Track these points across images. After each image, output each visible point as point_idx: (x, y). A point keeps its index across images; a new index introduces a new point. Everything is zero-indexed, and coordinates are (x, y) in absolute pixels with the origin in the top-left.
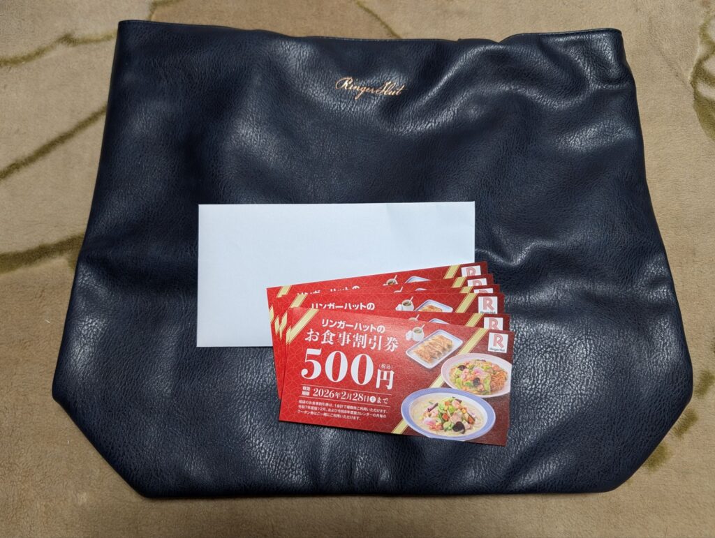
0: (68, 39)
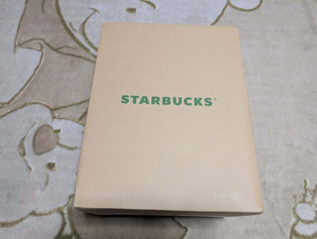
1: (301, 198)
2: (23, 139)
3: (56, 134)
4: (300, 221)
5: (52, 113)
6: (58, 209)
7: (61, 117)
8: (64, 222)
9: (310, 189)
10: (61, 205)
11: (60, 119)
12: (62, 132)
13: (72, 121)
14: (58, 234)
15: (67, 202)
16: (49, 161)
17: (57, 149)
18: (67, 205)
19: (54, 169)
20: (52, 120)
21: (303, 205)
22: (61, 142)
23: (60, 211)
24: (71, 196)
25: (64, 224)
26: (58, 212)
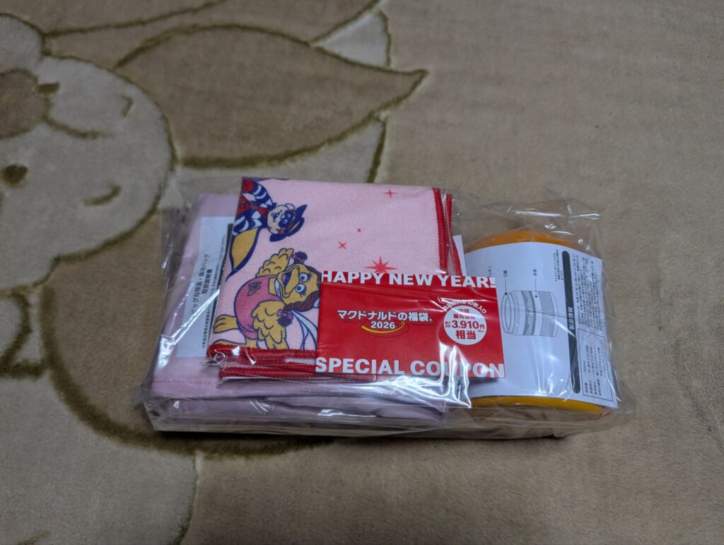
3: (42, 95)
5: (43, 42)
6: (13, 289)
7: (67, 54)
8: (24, 328)
10: (26, 280)
11: (62, 58)
12: (61, 91)
13: (98, 66)
15: (43, 273)
16: (12, 162)
17: (41, 131)
18: (42, 282)
19: (22, 182)
20: (40, 60)
22: (54, 114)
23: (19, 297)
24: (57, 260)
25: (25, 331)
26: (12, 298)
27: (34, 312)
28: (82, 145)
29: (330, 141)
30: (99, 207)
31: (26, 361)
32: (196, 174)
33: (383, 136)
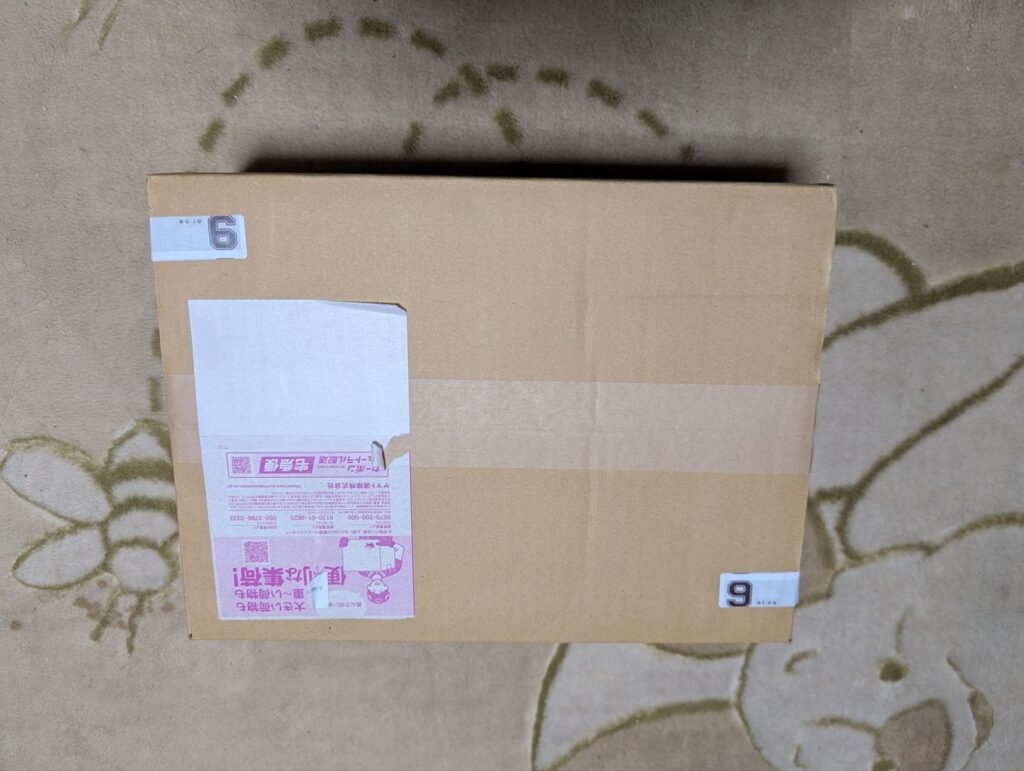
0: (928, 550)
1: (151, 603)
2: (980, 741)
3: (887, 758)
4: (160, 544)
6: (862, 563)
8: (843, 531)
9: (117, 629)
10: (852, 574)
14: (855, 503)
15: (838, 581)
16: (898, 684)
17: (878, 720)
18: (837, 573)
19: (883, 665)
21: (144, 588)
22: (869, 739)
23: (855, 557)
24: (828, 595)
25: (842, 528)
26: (861, 555)
27: (837, 546)
28: (834, 710)
29: (586, 745)
30: (801, 649)
31: (833, 502)
32: (714, 695)
33: (534, 758)
